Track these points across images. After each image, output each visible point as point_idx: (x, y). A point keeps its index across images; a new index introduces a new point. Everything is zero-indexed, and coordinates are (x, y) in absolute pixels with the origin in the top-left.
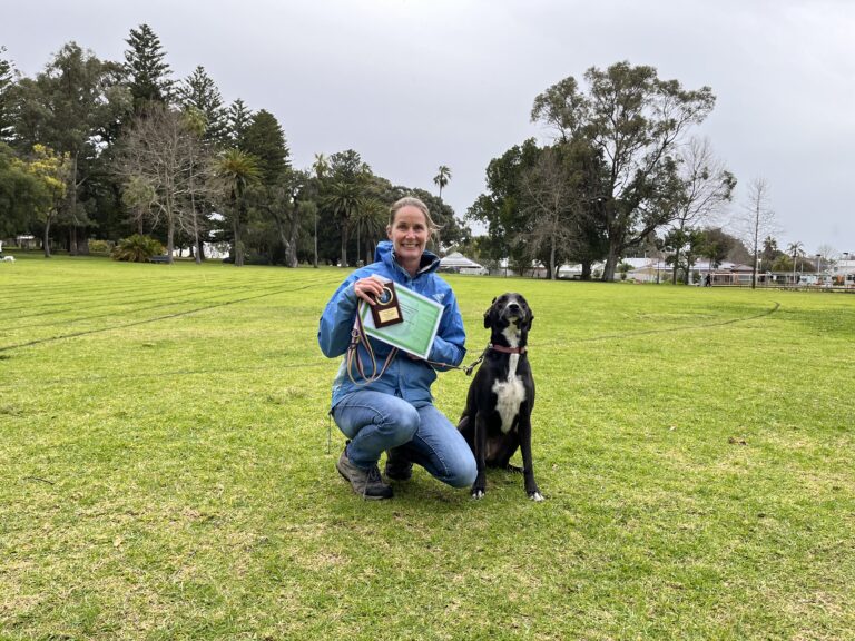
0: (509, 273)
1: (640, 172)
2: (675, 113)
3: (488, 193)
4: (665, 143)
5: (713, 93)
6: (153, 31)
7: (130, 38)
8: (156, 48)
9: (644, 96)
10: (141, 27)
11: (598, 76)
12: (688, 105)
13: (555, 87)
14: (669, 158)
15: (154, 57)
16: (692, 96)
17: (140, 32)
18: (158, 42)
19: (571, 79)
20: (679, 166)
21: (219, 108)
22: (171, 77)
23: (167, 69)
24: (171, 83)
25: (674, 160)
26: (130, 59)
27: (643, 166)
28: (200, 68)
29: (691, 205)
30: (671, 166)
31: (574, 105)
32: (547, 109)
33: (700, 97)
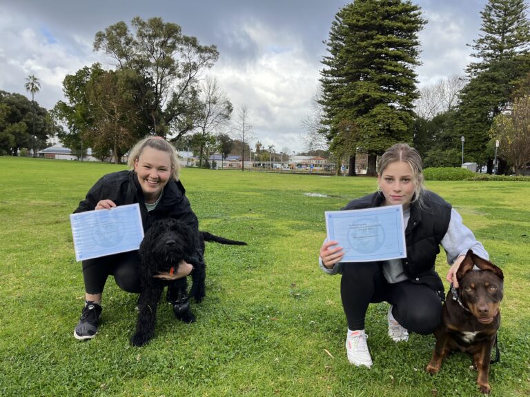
0: (93, 159)
1: (175, 95)
2: (195, 58)
3: (67, 100)
4: (190, 78)
5: (218, 50)
9: (177, 45)
11: (143, 25)
12: (203, 54)
13: (112, 27)
14: (193, 88)
16: (206, 50)
19: (123, 24)
20: (199, 94)
25: (195, 89)
27: (177, 91)
29: (209, 119)
30: (194, 93)
31: (127, 44)
32: (105, 42)
33: (211, 51)
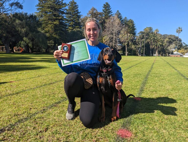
6: (109, 4)
7: (104, 6)
8: (109, 7)
10: (106, 3)
15: (109, 9)
17: (106, 4)
18: (110, 6)
21: (121, 20)
22: (112, 14)
23: (111, 12)
24: (112, 15)
26: (104, 11)
28: (118, 11)
